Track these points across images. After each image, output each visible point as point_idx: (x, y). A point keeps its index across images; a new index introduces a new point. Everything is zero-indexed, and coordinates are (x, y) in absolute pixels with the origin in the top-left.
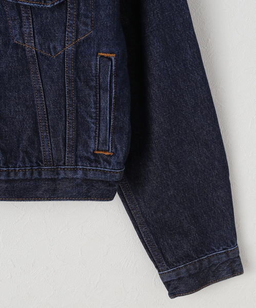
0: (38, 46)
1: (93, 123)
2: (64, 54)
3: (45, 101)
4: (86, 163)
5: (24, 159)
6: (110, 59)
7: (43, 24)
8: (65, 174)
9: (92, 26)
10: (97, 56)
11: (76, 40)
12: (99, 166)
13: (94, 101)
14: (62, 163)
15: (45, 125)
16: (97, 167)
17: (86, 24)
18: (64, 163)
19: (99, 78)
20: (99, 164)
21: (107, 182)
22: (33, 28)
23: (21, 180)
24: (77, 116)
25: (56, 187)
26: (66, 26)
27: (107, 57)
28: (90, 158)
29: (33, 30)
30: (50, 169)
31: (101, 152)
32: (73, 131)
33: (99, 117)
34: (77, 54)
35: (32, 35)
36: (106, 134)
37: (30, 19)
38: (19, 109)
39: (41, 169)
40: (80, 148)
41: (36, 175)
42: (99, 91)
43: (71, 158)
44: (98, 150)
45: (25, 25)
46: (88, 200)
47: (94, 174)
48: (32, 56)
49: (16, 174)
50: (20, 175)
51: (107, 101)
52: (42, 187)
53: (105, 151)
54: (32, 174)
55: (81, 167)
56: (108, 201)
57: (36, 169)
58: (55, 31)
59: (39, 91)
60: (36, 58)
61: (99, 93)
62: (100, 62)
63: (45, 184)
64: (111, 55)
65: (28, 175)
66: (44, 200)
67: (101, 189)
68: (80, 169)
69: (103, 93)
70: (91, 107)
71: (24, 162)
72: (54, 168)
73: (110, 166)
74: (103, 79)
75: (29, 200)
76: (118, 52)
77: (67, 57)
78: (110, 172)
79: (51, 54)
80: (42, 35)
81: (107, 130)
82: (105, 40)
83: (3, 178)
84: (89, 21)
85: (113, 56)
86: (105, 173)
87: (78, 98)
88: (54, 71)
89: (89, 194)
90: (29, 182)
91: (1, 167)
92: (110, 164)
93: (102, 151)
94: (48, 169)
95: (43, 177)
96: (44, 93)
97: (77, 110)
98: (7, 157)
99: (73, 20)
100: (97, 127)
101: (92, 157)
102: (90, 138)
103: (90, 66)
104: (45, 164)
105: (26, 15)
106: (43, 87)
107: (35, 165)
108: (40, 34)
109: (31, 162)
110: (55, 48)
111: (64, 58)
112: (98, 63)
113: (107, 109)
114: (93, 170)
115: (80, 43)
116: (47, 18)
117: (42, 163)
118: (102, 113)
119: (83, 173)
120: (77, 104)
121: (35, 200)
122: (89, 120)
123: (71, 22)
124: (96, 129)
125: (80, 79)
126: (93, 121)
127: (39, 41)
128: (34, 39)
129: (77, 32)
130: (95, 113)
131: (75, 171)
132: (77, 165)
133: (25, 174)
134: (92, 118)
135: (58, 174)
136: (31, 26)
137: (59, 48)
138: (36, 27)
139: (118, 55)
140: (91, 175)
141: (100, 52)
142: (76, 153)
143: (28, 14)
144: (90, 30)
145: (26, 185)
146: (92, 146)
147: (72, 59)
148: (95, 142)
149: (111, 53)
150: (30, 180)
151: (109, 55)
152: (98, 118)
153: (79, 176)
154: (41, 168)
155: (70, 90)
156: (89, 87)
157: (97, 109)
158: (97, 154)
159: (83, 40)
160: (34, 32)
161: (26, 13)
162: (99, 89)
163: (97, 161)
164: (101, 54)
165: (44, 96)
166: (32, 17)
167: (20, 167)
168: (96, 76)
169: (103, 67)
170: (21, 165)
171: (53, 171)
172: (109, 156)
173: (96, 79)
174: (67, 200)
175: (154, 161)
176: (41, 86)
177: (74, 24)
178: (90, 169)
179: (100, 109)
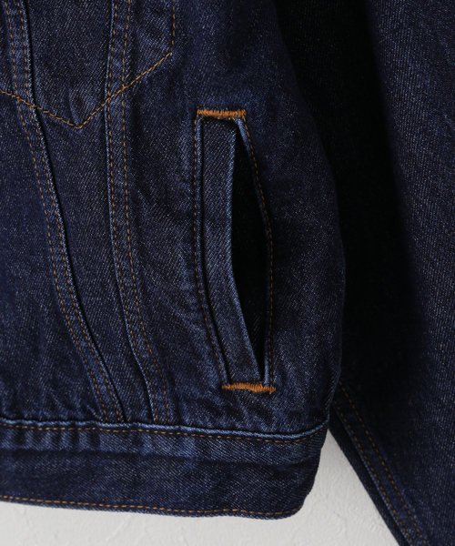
0: (41, 97)
1: (196, 322)
2: (103, 120)
3: (69, 255)
4: (203, 419)
5: (52, 401)
6: (231, 124)
7: (54, 35)
8: (154, 445)
9: (172, 38)
10: (194, 117)
11: (132, 77)
12: (238, 425)
13: (186, 257)
14: (143, 414)
15: (77, 321)
16: (233, 428)
17: (155, 33)
18: (150, 416)
19: (202, 184)
20: (240, 418)
21: (267, 467)
22: (31, 47)
23: (52, 454)
24: (146, 303)
25: (139, 476)
26: (108, 39)
27: (223, 121)
28: (213, 403)
29: (31, 52)
30: (117, 429)
31: (241, 386)
32: (145, 343)
33: (209, 302)
34: (136, 118)
35: (28, 69)
36: (243, 342)
37: (22, 24)
38: (17, 272)
39: (98, 427)
40: (179, 377)
41: (84, 443)
42: (202, 225)
43: (164, 403)
44: (231, 382)
45: (12, 40)
46: (222, 513)
47: (228, 448)
48: (30, 127)
49: (38, 436)
50: (47, 441)
51: (225, 253)
52: (106, 474)
53: (252, 382)
54: (75, 438)
55: (189, 429)
56: (276, 517)
57: (83, 427)
58: (83, 55)
59: (54, 225)
60: (38, 131)
61: (202, 232)
62: (202, 135)
63: (110, 466)
64: (232, 114)
65: (65, 443)
66: (111, 509)
67: (254, 486)
68: (189, 434)
69: (213, 228)
70: (181, 279)
71: (53, 408)
72: (125, 428)
73: (269, 425)
74: (213, 185)
75: (76, 506)
76: (253, 105)
77: (109, 128)
78: (273, 440)
79: (72, 122)
80: (51, 67)
81: (240, 333)
82: (207, 75)
83: (7, 445)
84: (162, 23)
85: (237, 116)
86: (258, 444)
87: (142, 251)
88: (79, 170)
89: (225, 499)
90: (70, 458)
91: (4, 417)
92: (268, 420)
93: (244, 382)
94: (112, 429)
95: (102, 447)
96: (65, 233)
97: (144, 286)
98: (16, 391)
99: (125, 21)
100: (207, 330)
101: (218, 401)
102: (198, 356)
103: (175, 151)
104: (104, 416)
105: (14, 12)
106: (62, 215)
107: (80, 415)
108: (46, 64)
109: (70, 407)
110: (79, 102)
111: (103, 130)
112: (198, 138)
113: (227, 279)
114: (224, 437)
115: (142, 86)
116: (64, 17)
117: (97, 411)
118: (214, 291)
119: (197, 444)
120: (141, 270)
121: (89, 508)
122: (181, 314)
123: (119, 27)
124: (208, 335)
125: (147, 195)
126: (192, 316)
127: (43, 85)
128: (33, 76)
129: (135, 54)
130: (195, 292)
131: (178, 437)
132: (181, 423)
133: (57, 439)
134: (187, 308)
135: (138, 442)
136: (26, 43)
137: (89, 103)
138: (38, 45)
139: (254, 114)
140: (218, 450)
141: (202, 108)
142: (172, 391)
143: (19, 8)
144: (164, 47)
145: (64, 466)
146: (212, 374)
147: (123, 133)
148: (216, 363)
149: (232, 108)
150: (73, 453)
151: (226, 114)
152: (205, 306)
153: (187, 453)
154: (95, 426)
155: (119, 229)
156: (173, 214)
157: (196, 281)
158: (229, 392)
159: (150, 79)
160: (32, 57)
161: (13, 7)
162: (202, 219)
163: (233, 412)
164: (206, 112)
165: (67, 242)
166: (28, 17)
167: (45, 419)
168: (193, 180)
169: (213, 148)
170: (49, 416)
171: (124, 434)
172: (265, 395)
173: (193, 187)
174: (166, 513)
175: (444, 399)
176: (57, 212)
177: (125, 31)
178: (215, 436)
179: (205, 280)
